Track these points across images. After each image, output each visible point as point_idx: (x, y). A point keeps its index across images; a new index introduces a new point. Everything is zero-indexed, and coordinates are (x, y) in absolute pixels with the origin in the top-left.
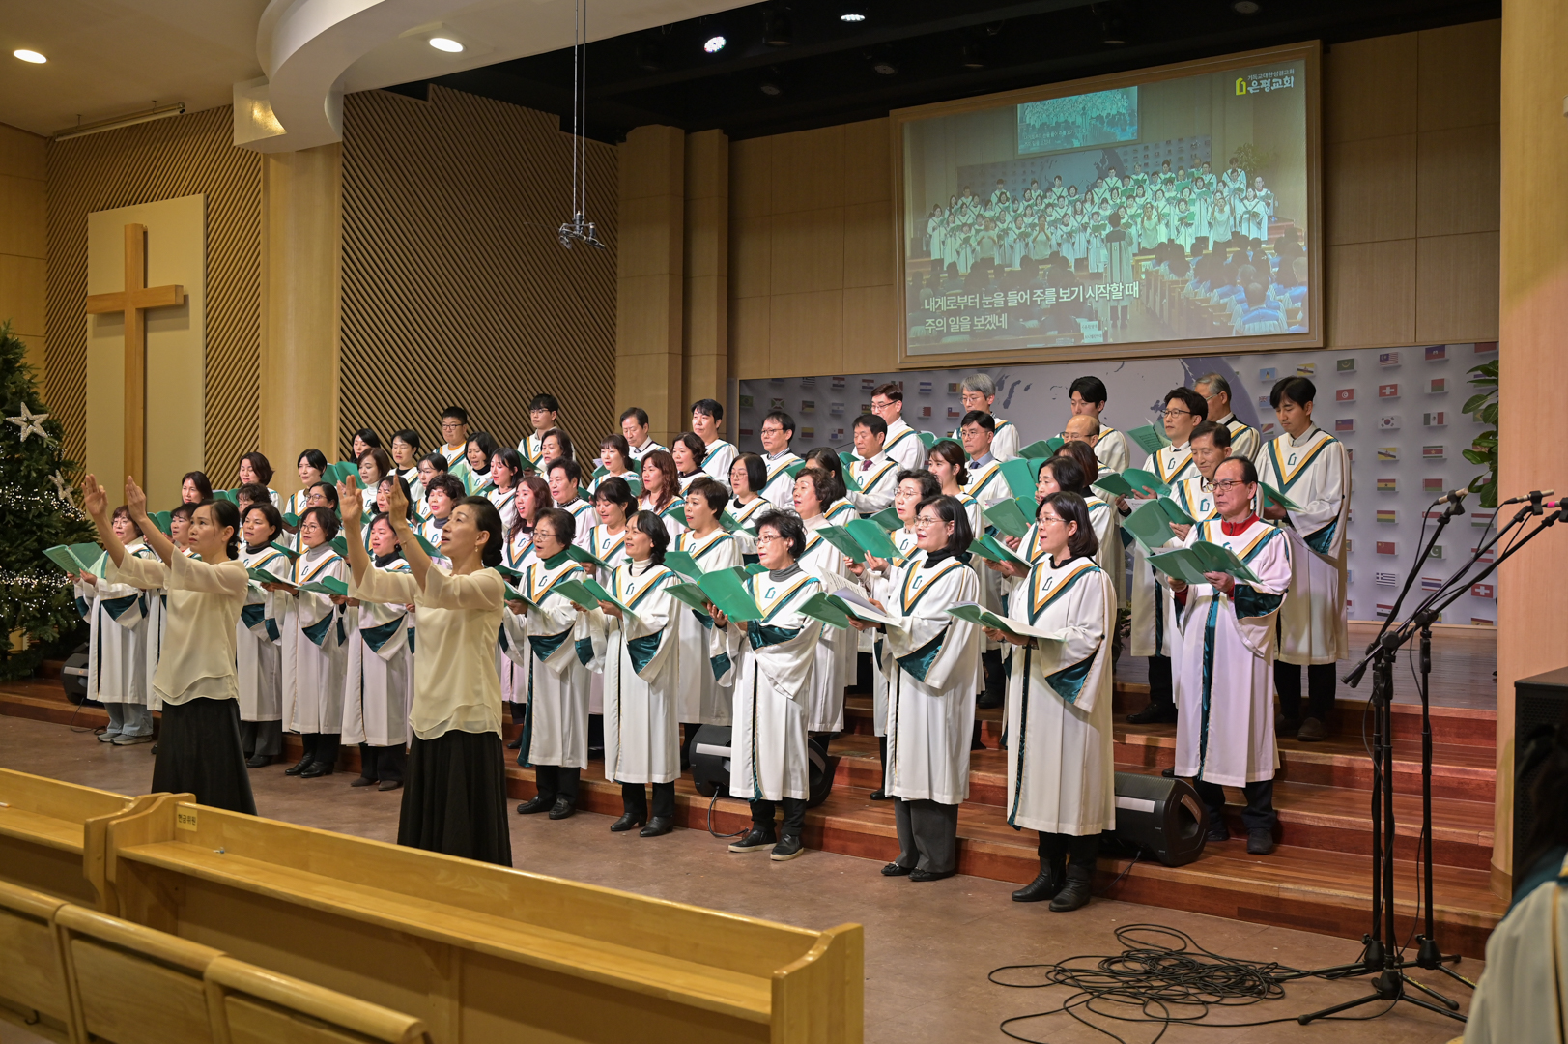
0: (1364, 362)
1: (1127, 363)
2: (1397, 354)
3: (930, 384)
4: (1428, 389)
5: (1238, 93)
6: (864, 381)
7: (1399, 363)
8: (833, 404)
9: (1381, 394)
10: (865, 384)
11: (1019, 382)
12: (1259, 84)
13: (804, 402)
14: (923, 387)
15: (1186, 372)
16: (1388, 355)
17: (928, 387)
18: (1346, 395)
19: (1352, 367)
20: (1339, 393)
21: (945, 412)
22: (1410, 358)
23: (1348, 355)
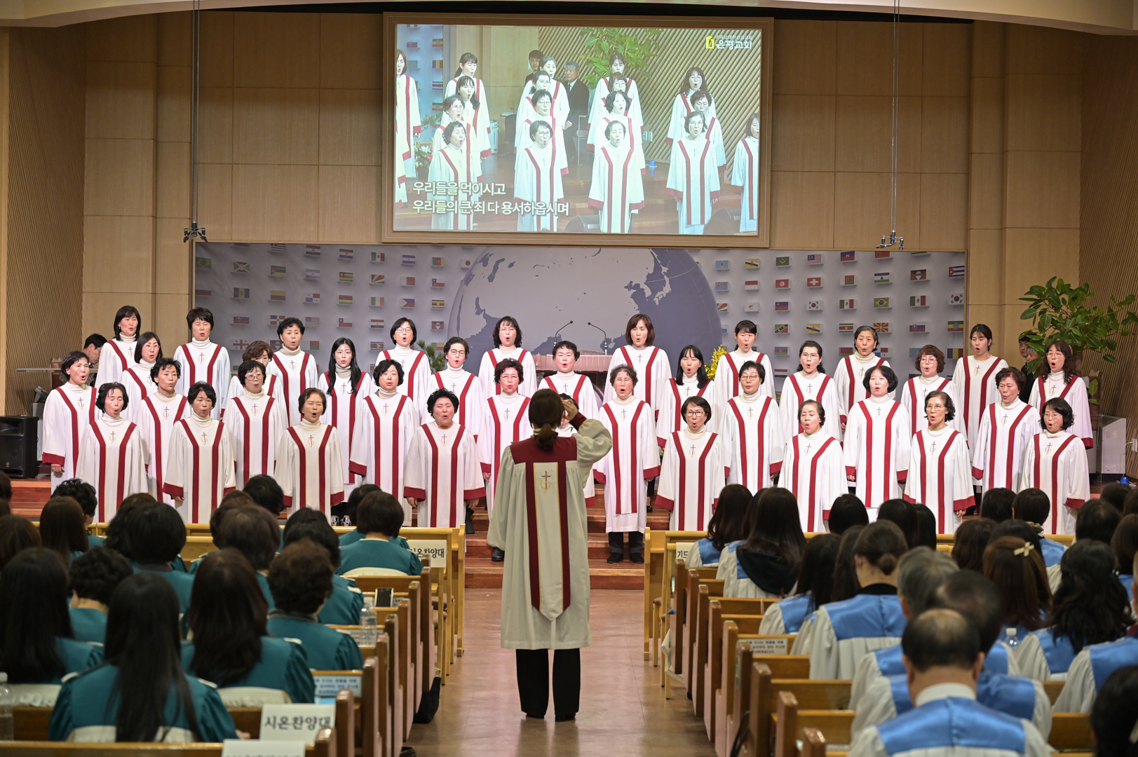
0: (796, 260)
2: (820, 255)
3: (414, 257)
4: (843, 283)
5: (708, 47)
6: (341, 250)
7: (822, 263)
8: (307, 270)
9: (809, 285)
10: (344, 253)
11: (503, 260)
14: (406, 259)
15: (655, 260)
16: (813, 256)
17: (411, 260)
18: (783, 284)
19: (787, 263)
20: (778, 282)
21: (429, 283)
22: (830, 259)
23: (784, 254)
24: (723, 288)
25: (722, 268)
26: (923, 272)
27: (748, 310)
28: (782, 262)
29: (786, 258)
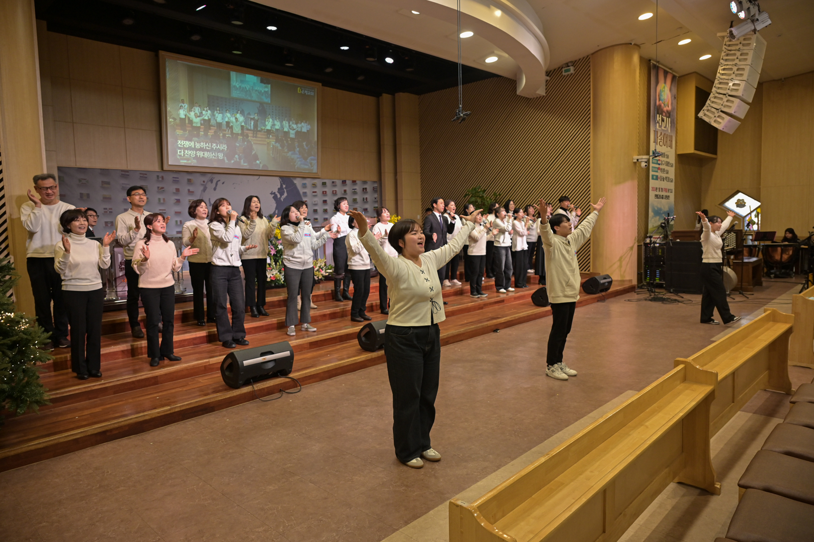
0: (329, 182)
1: (261, 177)
2: (336, 181)
3: (178, 178)
4: (343, 192)
5: (298, 92)
6: (141, 174)
7: (336, 184)
8: (123, 184)
9: (333, 193)
10: (142, 175)
11: (219, 181)
13: (102, 182)
14: (175, 179)
15: (281, 182)
16: (333, 181)
17: (177, 179)
18: (325, 193)
19: (325, 184)
20: (323, 192)
21: (187, 191)
22: (339, 182)
23: (324, 181)
24: (305, 193)
25: (304, 186)
26: (366, 188)
27: (314, 203)
28: (324, 184)
29: (325, 183)
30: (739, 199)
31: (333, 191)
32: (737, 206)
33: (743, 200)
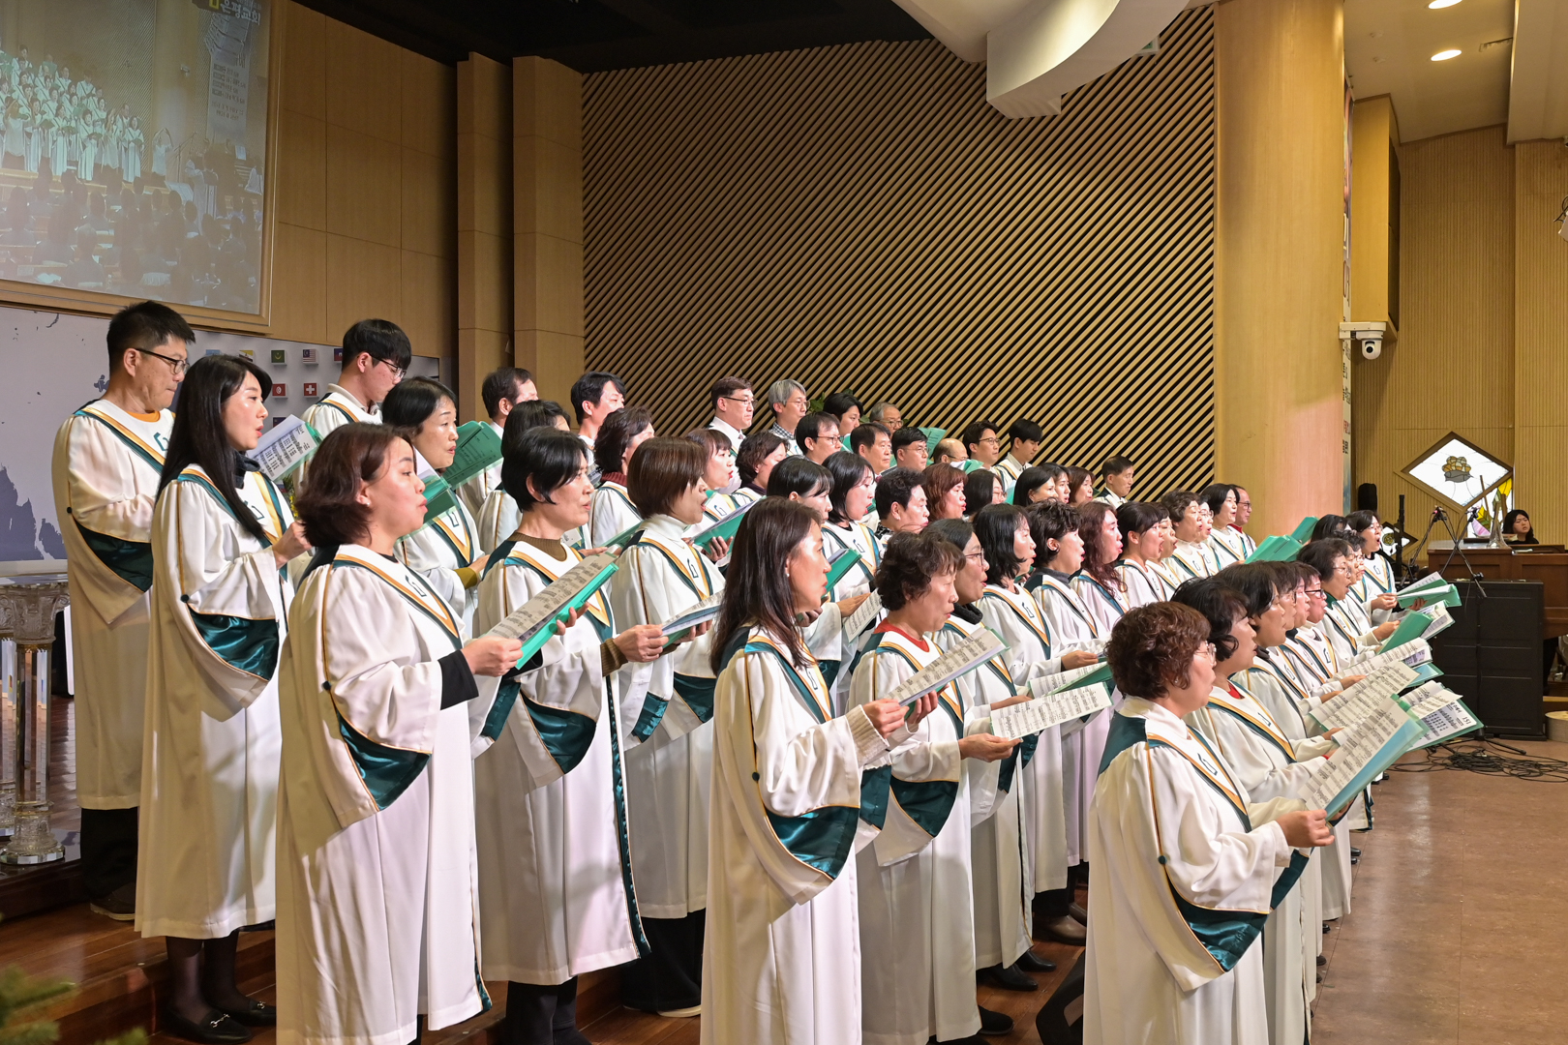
0: (292, 353)
1: (63, 317)
2: (314, 351)
5: (212, 5)
7: (317, 362)
9: (306, 393)
12: (231, 6)
16: (308, 351)
18: (280, 389)
19: (282, 359)
22: (323, 356)
23: (279, 346)
28: (279, 358)
29: (282, 353)
30: (1452, 458)
31: (306, 386)
32: (1448, 477)
33: (1463, 459)
